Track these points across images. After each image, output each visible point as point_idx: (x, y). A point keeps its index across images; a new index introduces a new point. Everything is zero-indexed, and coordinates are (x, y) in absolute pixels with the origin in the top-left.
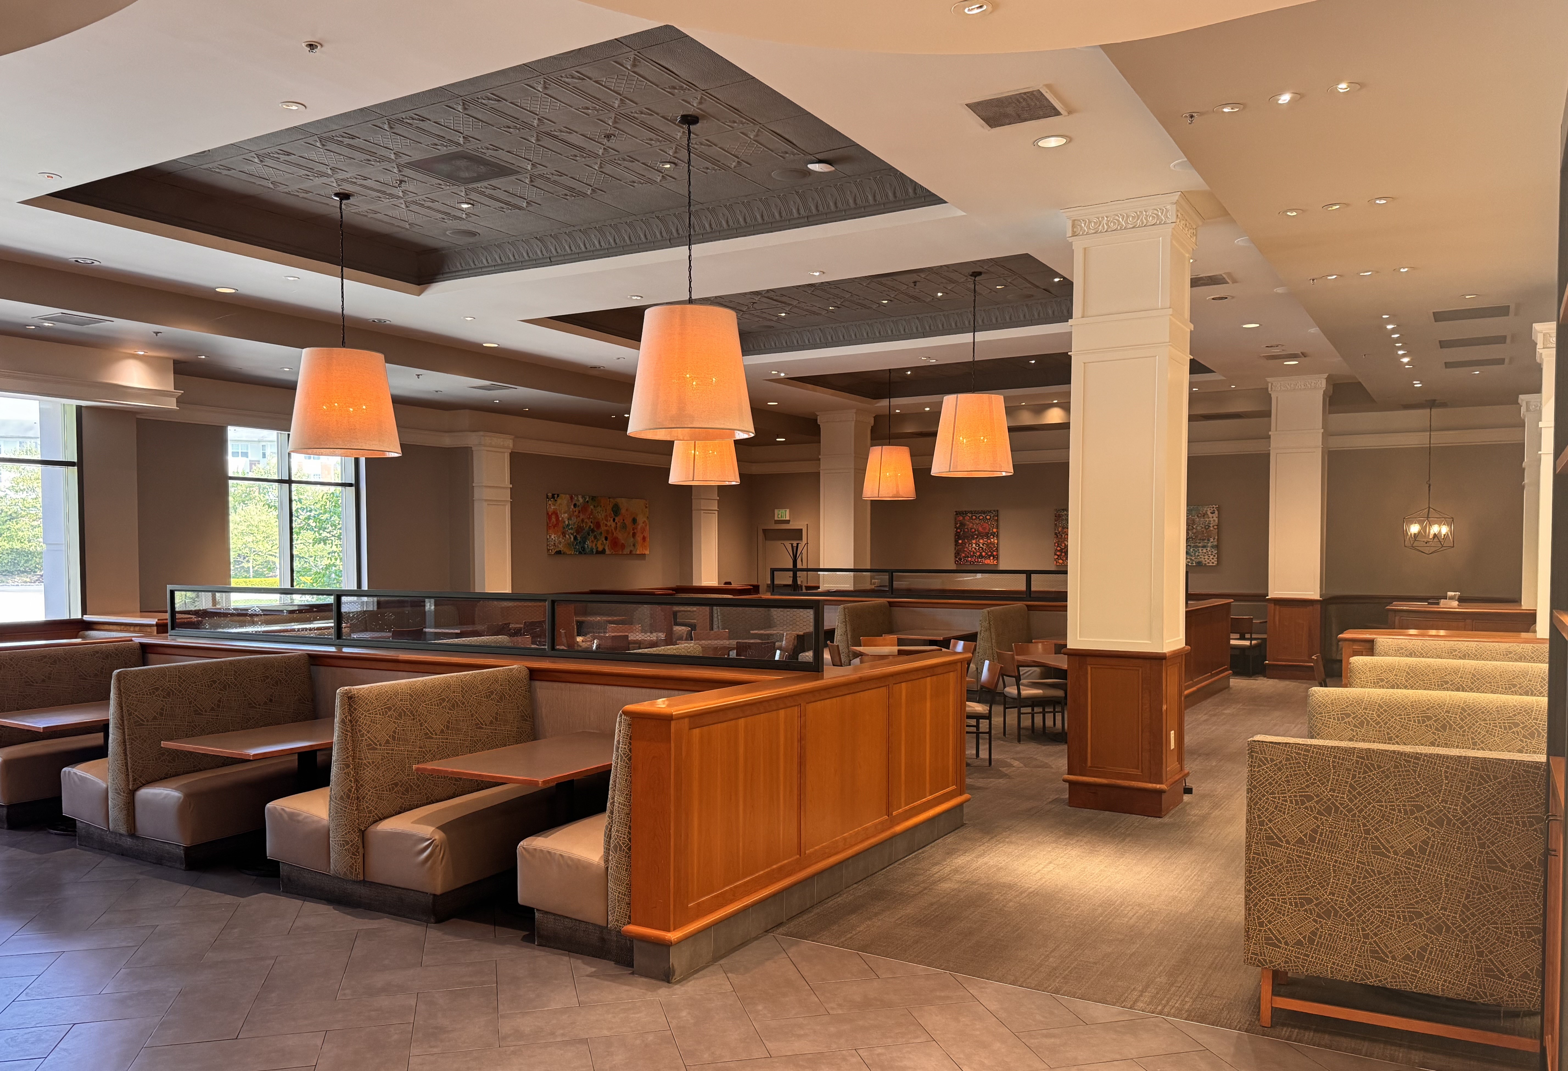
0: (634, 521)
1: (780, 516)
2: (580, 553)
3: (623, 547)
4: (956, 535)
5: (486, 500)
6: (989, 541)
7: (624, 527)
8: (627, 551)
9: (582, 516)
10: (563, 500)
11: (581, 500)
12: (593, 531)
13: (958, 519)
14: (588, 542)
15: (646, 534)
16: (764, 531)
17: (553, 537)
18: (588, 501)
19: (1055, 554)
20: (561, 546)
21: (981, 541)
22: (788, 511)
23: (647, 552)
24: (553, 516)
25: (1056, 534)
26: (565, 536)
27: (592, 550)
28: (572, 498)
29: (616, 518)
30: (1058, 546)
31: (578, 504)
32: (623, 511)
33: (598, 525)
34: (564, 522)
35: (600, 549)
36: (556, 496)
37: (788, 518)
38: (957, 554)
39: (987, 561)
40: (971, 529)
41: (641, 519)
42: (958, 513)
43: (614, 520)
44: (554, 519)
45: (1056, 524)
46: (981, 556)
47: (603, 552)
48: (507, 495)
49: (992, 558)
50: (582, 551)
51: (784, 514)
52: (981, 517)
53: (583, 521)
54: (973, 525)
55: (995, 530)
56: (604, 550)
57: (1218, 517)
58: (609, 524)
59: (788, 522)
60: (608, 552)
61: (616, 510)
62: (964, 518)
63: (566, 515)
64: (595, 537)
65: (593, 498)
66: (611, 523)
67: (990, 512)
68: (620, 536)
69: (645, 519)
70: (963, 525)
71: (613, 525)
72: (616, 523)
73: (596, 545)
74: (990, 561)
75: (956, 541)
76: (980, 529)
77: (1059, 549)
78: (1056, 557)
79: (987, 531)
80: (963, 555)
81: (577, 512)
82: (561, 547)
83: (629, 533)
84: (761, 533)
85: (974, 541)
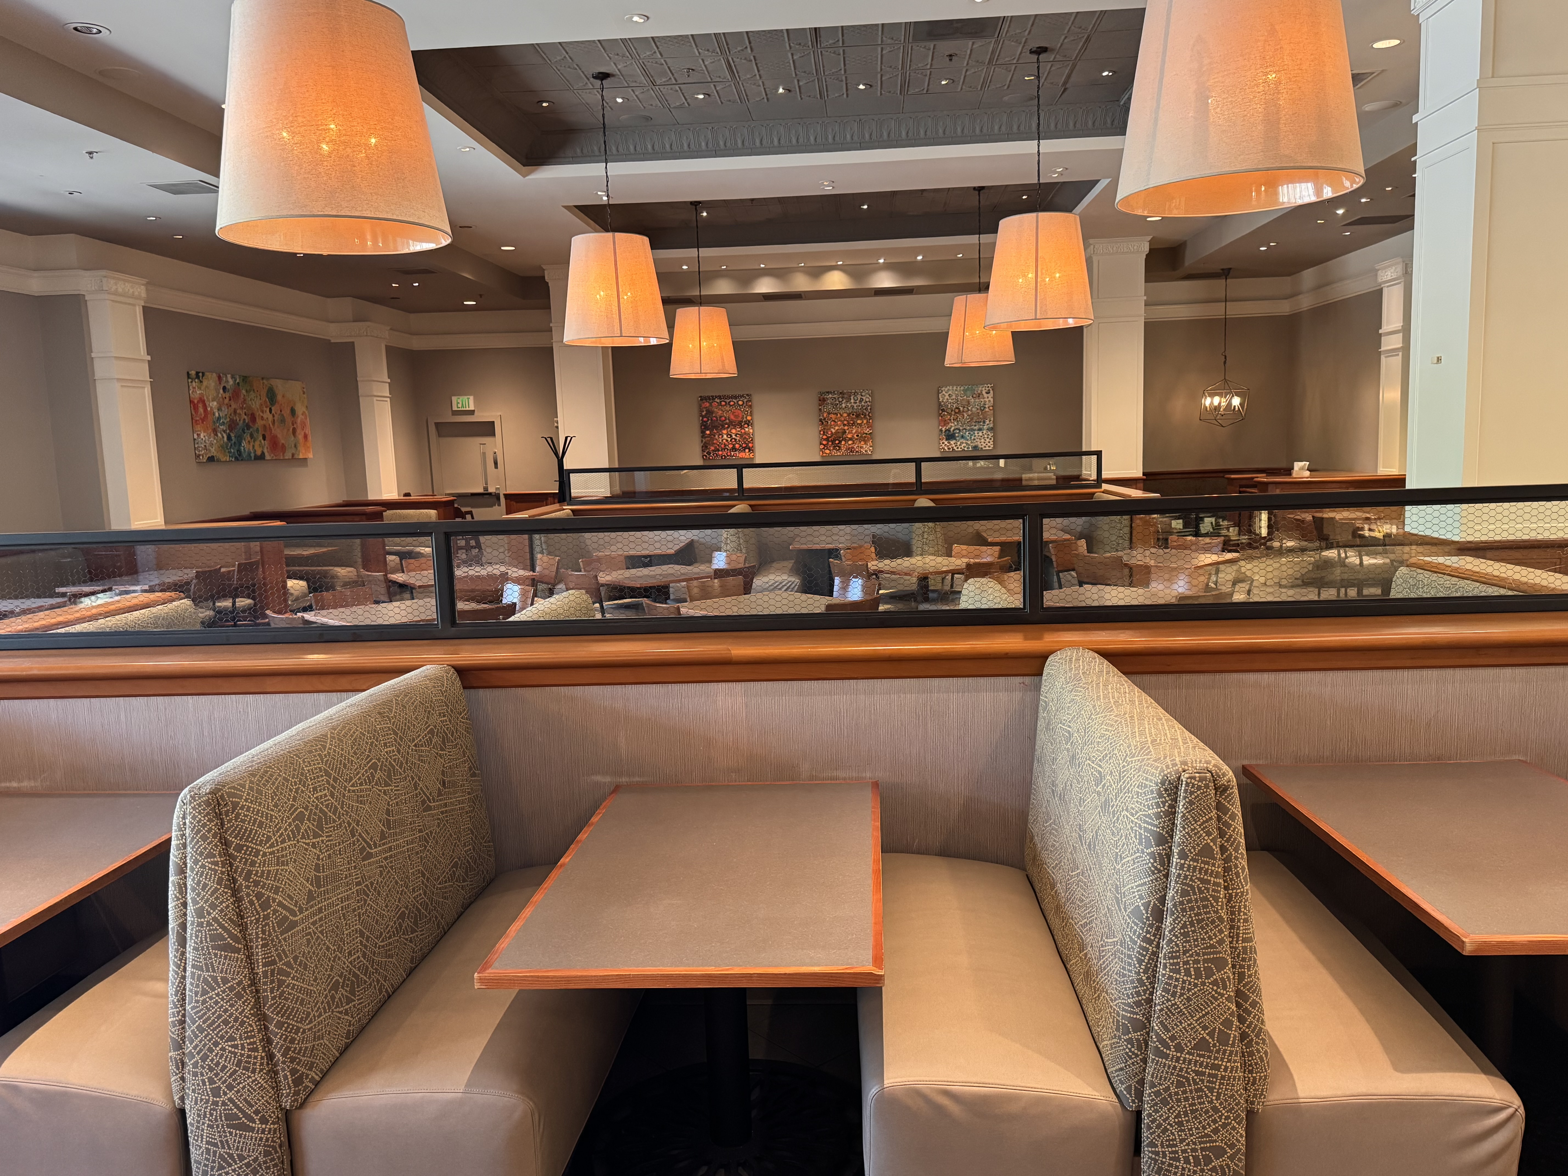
0: (293, 412)
1: (460, 405)
2: (237, 459)
3: (283, 448)
4: (702, 425)
5: (119, 380)
6: (743, 431)
7: (283, 421)
8: (288, 455)
9: (234, 406)
10: (210, 381)
11: (231, 382)
12: (248, 427)
13: (703, 406)
14: (244, 444)
15: (308, 431)
16: (437, 425)
17: (202, 436)
18: (238, 383)
19: (821, 444)
20: (213, 450)
21: (734, 431)
22: (471, 398)
23: (310, 456)
24: (200, 405)
25: (821, 420)
26: (217, 436)
27: (249, 454)
28: (220, 378)
29: (273, 408)
30: (824, 434)
31: (228, 387)
32: (279, 397)
33: (253, 418)
34: (214, 414)
35: (259, 453)
36: (201, 374)
37: (472, 408)
38: (705, 447)
39: (742, 455)
40: (721, 417)
41: (300, 409)
42: (703, 399)
43: (270, 409)
44: (201, 410)
45: (820, 410)
46: (734, 449)
47: (262, 457)
48: (143, 372)
49: (747, 450)
50: (239, 457)
51: (465, 402)
52: (732, 403)
53: (235, 411)
54: (722, 412)
55: (749, 418)
56: (263, 453)
57: (994, 398)
58: (265, 416)
59: (472, 412)
60: (268, 457)
61: (271, 396)
62: (711, 404)
63: (215, 403)
64: (252, 436)
65: (245, 379)
66: (267, 415)
67: (742, 396)
68: (278, 431)
69: (305, 410)
70: (710, 412)
71: (270, 417)
72: (274, 416)
73: (253, 446)
74: (746, 454)
75: (703, 432)
76: (732, 417)
77: (825, 437)
78: (822, 447)
79: (740, 419)
80: (713, 448)
81: (228, 399)
82: (213, 452)
83: (289, 430)
84: (432, 429)
85: (725, 432)
